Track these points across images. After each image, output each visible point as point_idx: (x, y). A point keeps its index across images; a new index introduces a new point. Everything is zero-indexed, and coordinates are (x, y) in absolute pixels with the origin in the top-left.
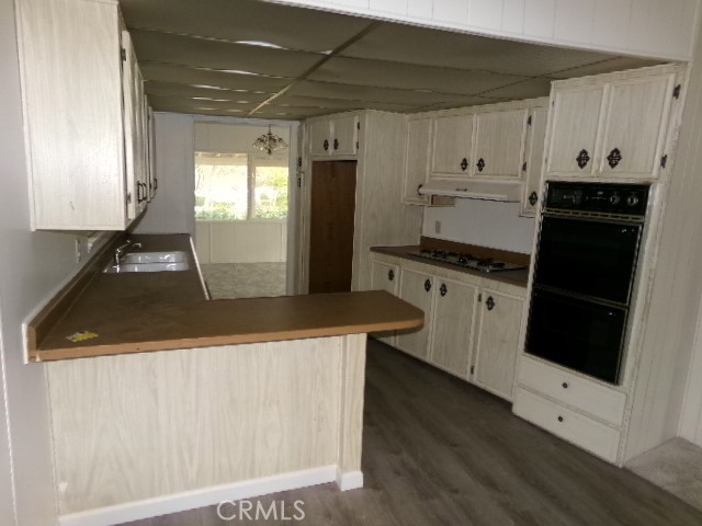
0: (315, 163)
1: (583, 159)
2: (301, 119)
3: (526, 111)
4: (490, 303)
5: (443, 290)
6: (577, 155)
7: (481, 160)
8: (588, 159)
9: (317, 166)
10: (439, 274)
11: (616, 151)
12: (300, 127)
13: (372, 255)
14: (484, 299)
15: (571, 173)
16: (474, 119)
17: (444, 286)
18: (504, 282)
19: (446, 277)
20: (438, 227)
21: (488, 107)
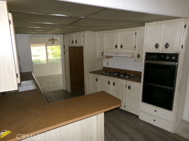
0: (69, 47)
1: (157, 46)
2: (64, 34)
3: (135, 31)
4: (129, 88)
5: (114, 84)
6: (155, 45)
7: (122, 45)
8: (158, 46)
9: (70, 48)
10: (112, 80)
11: (167, 44)
12: (64, 37)
13: (90, 74)
14: (127, 86)
15: (153, 50)
16: (119, 33)
17: (114, 83)
18: (134, 81)
19: (114, 80)
20: (108, 64)
21: (123, 30)
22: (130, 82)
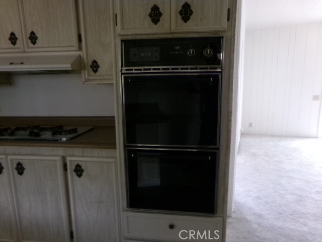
1: (156, 15)
4: (79, 171)
5: (20, 169)
7: (33, 33)
8: (160, 14)
11: (186, 6)
14: (71, 168)
17: (20, 165)
22: (77, 151)
